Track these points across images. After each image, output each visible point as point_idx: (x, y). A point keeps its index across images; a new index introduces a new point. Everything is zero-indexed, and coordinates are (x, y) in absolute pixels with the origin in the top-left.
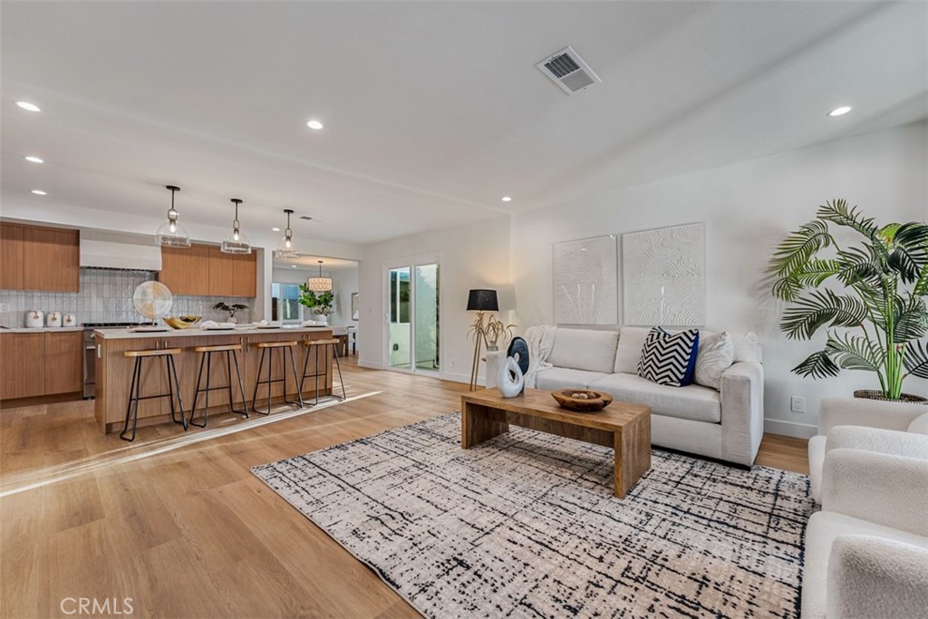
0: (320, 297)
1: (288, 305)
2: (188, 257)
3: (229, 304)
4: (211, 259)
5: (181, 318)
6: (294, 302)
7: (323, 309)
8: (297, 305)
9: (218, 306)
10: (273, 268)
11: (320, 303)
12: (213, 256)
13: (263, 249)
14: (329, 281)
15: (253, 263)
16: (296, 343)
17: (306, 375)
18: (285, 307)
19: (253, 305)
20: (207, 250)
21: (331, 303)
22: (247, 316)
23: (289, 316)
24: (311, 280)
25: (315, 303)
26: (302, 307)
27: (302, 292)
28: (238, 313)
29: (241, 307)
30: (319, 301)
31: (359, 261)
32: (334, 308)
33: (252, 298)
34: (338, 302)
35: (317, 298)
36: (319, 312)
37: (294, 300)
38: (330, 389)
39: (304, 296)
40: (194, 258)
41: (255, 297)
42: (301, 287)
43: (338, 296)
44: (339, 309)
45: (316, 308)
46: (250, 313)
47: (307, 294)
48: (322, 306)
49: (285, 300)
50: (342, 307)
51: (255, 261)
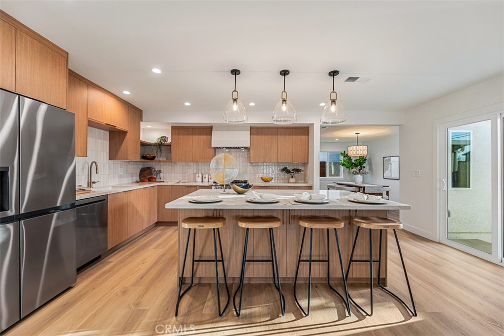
0: (356, 160)
1: (332, 166)
2: (266, 136)
3: (290, 168)
4: (279, 136)
5: (262, 178)
6: (337, 164)
7: (360, 170)
8: (339, 167)
9: (283, 170)
10: (320, 142)
11: (356, 166)
12: (280, 135)
13: (313, 124)
14: (365, 148)
15: (307, 136)
16: (342, 225)
17: (354, 258)
18: (330, 168)
19: (306, 169)
20: (276, 130)
21: (364, 165)
22: (303, 176)
23: (333, 173)
24: (350, 148)
25: (352, 165)
26: (342, 168)
27: (342, 158)
28: (296, 175)
29: (298, 171)
30: (355, 164)
31: (399, 125)
32: (367, 170)
33: (305, 164)
34: (370, 164)
35: (353, 161)
36: (356, 173)
37: (336, 163)
38: (385, 280)
39: (344, 160)
40: (269, 136)
41: (308, 163)
42: (341, 154)
43: (370, 160)
44: (371, 169)
45: (354, 169)
46: (305, 175)
47: (346, 158)
48: (359, 167)
49: (330, 163)
50: (374, 168)
51: (308, 135)
